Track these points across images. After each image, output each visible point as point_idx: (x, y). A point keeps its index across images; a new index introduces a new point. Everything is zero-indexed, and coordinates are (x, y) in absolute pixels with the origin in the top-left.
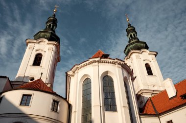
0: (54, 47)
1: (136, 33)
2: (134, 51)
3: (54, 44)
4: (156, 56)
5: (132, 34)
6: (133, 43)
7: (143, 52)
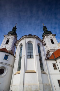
0: (14, 37)
1: (47, 29)
2: (46, 35)
3: (14, 36)
4: (55, 36)
5: (45, 29)
6: (45, 32)
7: (49, 35)
